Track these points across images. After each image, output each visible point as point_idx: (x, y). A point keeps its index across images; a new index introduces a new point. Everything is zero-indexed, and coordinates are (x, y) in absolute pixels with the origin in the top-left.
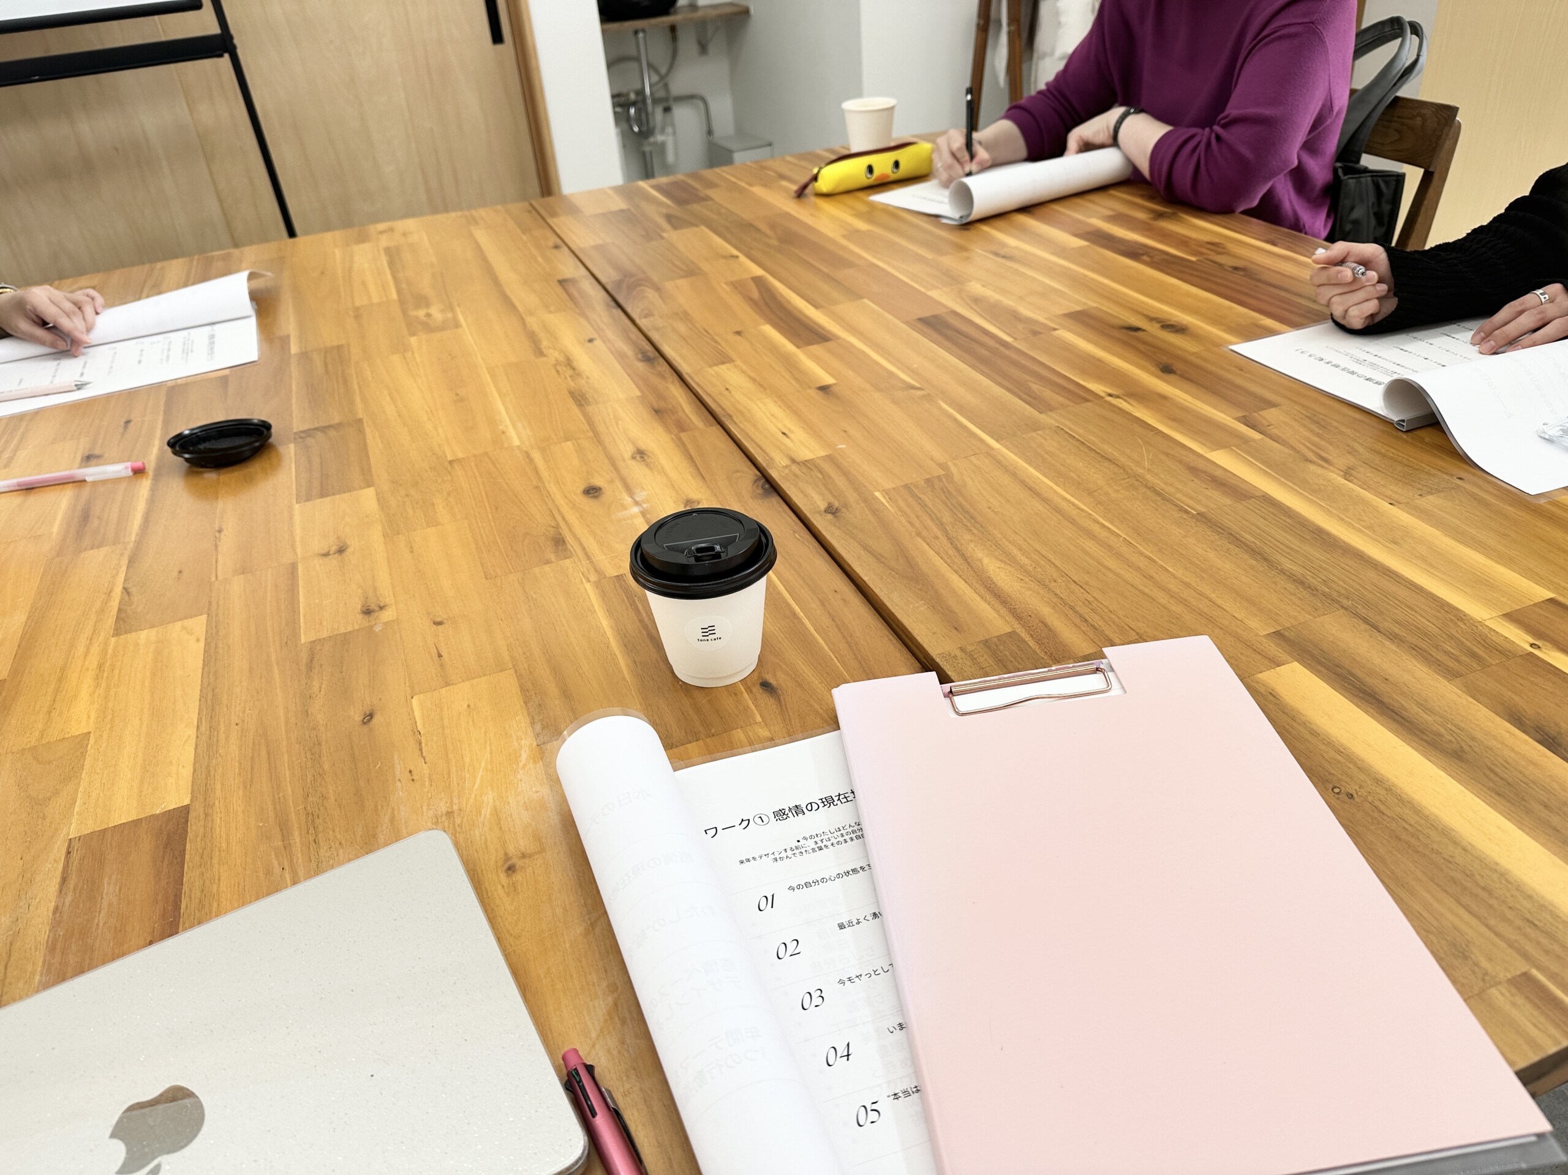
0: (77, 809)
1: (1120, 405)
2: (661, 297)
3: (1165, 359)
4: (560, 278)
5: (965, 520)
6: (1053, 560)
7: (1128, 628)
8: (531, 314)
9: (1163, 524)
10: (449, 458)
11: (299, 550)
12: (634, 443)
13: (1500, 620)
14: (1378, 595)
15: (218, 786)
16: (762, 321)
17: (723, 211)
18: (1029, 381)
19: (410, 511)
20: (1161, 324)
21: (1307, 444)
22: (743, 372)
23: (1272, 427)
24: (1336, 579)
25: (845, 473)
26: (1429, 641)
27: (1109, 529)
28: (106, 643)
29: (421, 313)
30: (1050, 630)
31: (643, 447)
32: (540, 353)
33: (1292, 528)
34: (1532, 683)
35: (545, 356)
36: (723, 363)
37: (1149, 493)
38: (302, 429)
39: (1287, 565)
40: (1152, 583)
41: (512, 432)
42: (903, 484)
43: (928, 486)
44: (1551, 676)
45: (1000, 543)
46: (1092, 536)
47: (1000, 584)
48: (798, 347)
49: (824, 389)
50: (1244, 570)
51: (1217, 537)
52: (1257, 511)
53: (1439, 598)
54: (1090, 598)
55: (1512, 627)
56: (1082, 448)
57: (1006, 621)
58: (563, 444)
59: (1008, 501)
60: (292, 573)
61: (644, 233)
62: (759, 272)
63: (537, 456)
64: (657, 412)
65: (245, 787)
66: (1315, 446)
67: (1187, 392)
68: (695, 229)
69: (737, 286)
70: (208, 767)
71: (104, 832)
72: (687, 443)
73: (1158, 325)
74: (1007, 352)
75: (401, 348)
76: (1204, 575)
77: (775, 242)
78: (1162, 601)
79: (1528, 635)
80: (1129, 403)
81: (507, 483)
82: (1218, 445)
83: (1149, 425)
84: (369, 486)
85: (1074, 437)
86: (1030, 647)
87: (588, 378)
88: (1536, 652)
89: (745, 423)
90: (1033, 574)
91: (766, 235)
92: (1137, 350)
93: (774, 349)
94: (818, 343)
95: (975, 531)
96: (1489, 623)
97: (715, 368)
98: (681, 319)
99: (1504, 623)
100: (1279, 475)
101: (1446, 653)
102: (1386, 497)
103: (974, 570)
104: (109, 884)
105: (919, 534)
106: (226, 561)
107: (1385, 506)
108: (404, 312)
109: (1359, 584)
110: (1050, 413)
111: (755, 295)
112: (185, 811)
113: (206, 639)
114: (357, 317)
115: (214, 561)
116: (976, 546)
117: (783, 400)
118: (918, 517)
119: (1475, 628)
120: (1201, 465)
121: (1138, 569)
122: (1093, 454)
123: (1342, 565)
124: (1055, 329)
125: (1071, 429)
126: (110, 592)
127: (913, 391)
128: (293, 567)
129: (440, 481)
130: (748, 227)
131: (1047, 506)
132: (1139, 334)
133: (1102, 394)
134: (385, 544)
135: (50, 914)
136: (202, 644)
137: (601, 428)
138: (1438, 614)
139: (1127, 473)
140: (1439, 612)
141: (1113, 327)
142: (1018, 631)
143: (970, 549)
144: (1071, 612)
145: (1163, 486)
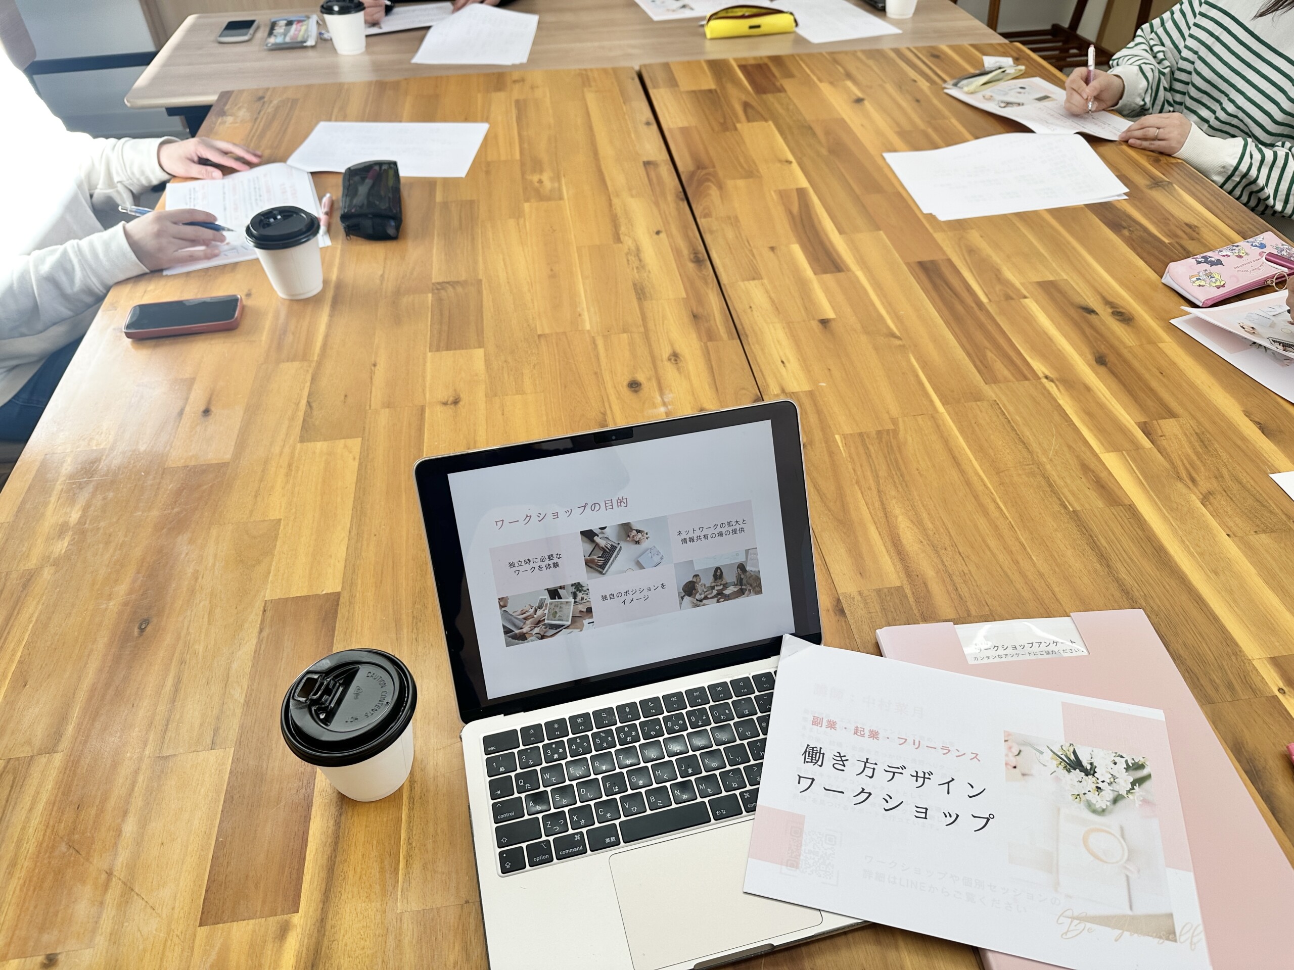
0: (270, 578)
1: (1050, 389)
2: (721, 196)
3: (1103, 349)
4: (645, 159)
5: (895, 476)
6: (951, 530)
7: (985, 604)
8: (618, 196)
9: (1043, 515)
10: (539, 333)
11: (427, 396)
12: (672, 345)
13: (1266, 662)
14: (1181, 617)
15: (359, 581)
16: (794, 239)
17: (791, 107)
18: (987, 348)
19: (506, 375)
20: (1113, 310)
21: (1185, 462)
22: (767, 292)
23: (1163, 438)
24: (1155, 596)
25: (819, 412)
26: (1202, 667)
27: (1002, 510)
28: (294, 448)
29: (535, 178)
30: (928, 591)
31: (678, 350)
32: (618, 239)
33: (1140, 540)
34: (1265, 722)
35: (621, 242)
36: (754, 279)
37: (1043, 483)
38: (438, 281)
39: (1123, 574)
40: (1016, 568)
41: (586, 316)
42: (859, 431)
43: (877, 438)
44: (1281, 719)
45: (916, 504)
46: (986, 513)
47: (904, 541)
48: (815, 274)
49: (824, 322)
50: (1089, 571)
51: (1079, 536)
52: (1119, 519)
53: (1227, 631)
54: (966, 571)
55: (1272, 671)
56: (1006, 426)
57: (899, 577)
58: (621, 335)
59: (934, 466)
60: (422, 414)
61: (722, 121)
62: (804, 183)
63: (600, 342)
64: (695, 317)
65: (376, 587)
66: (1190, 464)
67: (1109, 388)
68: (764, 123)
69: (783, 195)
70: (354, 565)
71: (287, 599)
72: (711, 353)
73: (1110, 310)
74: (978, 313)
75: (517, 214)
76: (1057, 569)
77: (824, 152)
78: (1018, 586)
79: (1281, 680)
80: (1058, 389)
81: (575, 365)
82: (1114, 447)
83: (1067, 414)
84: (480, 347)
85: (1004, 414)
86: (909, 604)
87: (649, 272)
88: (1280, 696)
89: (757, 346)
90: (931, 538)
91: (820, 142)
92: (1083, 333)
93: (796, 271)
94: (832, 272)
95: (901, 490)
96: (1256, 663)
97: (746, 282)
98: (732, 224)
99: (1268, 665)
100: (1150, 487)
101: (1212, 681)
102: (1227, 527)
103: (888, 525)
104: (288, 640)
105: (858, 482)
106: (378, 394)
107: (1222, 535)
108: (523, 174)
109: (1171, 605)
110: (993, 385)
111: (795, 209)
112: (338, 595)
113: (360, 459)
114: (488, 173)
115: (369, 391)
116: (897, 503)
117: (789, 326)
118: (861, 466)
119: (1242, 664)
120: (1093, 464)
121: (1011, 553)
122: (1013, 434)
123: (1165, 584)
124: (1025, 297)
125: (1004, 405)
126: (298, 403)
127: (893, 339)
128: (423, 409)
129: (529, 352)
130: (807, 129)
131: (962, 478)
132: (1092, 317)
133: (1041, 375)
134: (486, 403)
135: (252, 653)
136: (357, 463)
137: (651, 325)
138: (1220, 645)
139: (1033, 459)
140: (1222, 643)
141: (1072, 304)
142: (904, 587)
143: (892, 505)
144: (948, 579)
145: (1056, 478)
